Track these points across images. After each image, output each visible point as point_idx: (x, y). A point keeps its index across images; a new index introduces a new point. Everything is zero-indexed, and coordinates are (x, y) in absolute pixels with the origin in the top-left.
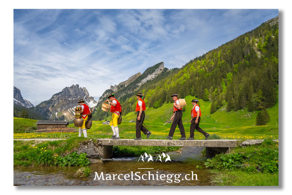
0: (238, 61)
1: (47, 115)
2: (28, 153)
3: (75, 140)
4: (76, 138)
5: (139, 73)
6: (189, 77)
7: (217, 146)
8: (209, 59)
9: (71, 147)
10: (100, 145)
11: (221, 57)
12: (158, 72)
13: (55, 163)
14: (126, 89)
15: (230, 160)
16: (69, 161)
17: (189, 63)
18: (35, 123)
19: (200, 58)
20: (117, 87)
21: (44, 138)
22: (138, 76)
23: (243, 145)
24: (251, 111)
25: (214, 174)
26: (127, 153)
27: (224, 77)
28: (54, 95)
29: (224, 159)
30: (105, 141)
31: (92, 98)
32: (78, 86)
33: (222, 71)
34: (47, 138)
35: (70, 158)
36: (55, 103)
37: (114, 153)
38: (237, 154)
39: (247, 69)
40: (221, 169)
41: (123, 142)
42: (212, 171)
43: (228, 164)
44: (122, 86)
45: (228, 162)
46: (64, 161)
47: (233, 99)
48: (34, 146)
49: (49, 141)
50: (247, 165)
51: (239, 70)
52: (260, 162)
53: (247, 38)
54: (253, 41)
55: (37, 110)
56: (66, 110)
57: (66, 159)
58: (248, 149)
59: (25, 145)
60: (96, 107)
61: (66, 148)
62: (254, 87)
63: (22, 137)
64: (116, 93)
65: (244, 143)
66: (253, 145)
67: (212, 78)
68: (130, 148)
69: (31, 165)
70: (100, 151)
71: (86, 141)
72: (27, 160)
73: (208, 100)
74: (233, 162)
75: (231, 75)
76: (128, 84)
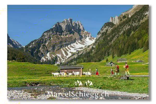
14: (130, 21)
28: (45, 32)
36: (46, 42)
44: (124, 17)
55: (27, 51)
56: (59, 50)
60: (94, 44)
64: (118, 26)
76: (132, 14)
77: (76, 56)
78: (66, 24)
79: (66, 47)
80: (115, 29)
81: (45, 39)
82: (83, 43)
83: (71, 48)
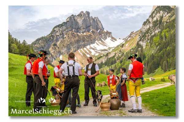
32: (88, 13)
78: (83, 18)
79: (85, 49)
81: (57, 36)
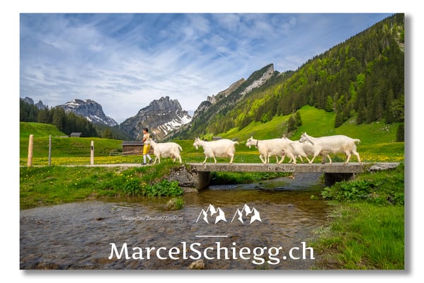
0: (373, 58)
1: (134, 134)
2: (112, 181)
3: (165, 166)
4: (165, 164)
5: (243, 79)
6: (306, 82)
7: (337, 172)
8: (333, 56)
9: (160, 174)
10: (194, 171)
11: (349, 53)
12: (267, 76)
13: (144, 193)
14: (226, 100)
15: (354, 189)
16: (159, 190)
17: (307, 63)
18: (120, 144)
19: (321, 57)
20: (216, 97)
21: (131, 163)
22: (241, 83)
23: (371, 170)
24: (389, 123)
25: (332, 206)
26: (227, 180)
27: (354, 79)
28: (141, 110)
29: (346, 188)
30: (200, 166)
31: (185, 112)
32: (168, 98)
33: (351, 72)
34: (134, 163)
35: (160, 187)
36: (142, 120)
37: (211, 180)
38: (363, 181)
39: (385, 67)
40: (341, 200)
41: (221, 167)
42: (330, 203)
43: (350, 194)
44: (221, 97)
45: (351, 192)
46: (154, 190)
47: (364, 108)
48: (119, 172)
49: (135, 167)
50: (375, 195)
51: (374, 70)
52: (392, 192)
53: (385, 27)
54: (394, 30)
55: (122, 129)
56: (155, 128)
57: (155, 188)
58: (377, 176)
59: (109, 172)
60: (191, 123)
61: (156, 175)
62: (394, 91)
63: (105, 161)
64: (215, 105)
65: (372, 168)
66: (384, 171)
67: (337, 81)
68: (230, 174)
69: (117, 195)
70: (195, 179)
71: (178, 167)
72: (112, 189)
73: (332, 111)
74: (357, 191)
75: (363, 76)
76: (228, 94)
77: (172, 135)
78: (163, 102)
79: (163, 126)
80: (212, 108)
81: (142, 117)
82: (179, 121)
83: (168, 127)
